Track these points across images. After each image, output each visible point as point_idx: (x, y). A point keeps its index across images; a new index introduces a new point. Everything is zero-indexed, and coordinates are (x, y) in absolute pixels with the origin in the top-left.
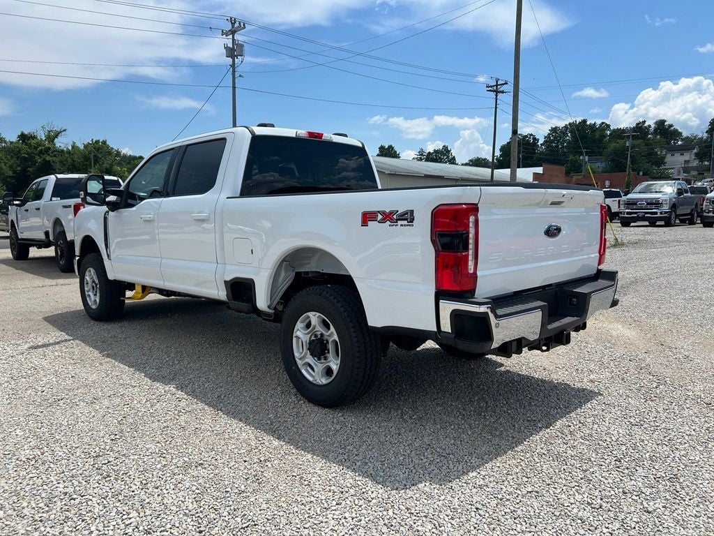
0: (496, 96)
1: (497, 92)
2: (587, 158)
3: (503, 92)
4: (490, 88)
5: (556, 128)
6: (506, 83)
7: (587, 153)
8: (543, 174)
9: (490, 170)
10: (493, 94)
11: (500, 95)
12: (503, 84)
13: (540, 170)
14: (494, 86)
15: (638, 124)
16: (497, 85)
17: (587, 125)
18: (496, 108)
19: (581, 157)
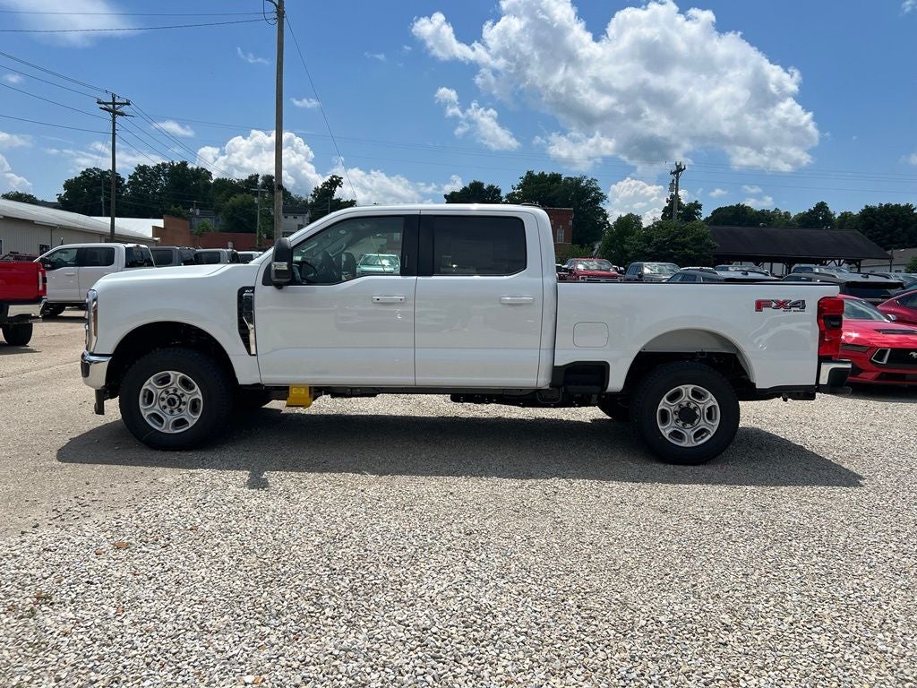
0: (114, 118)
1: (115, 113)
2: (198, 212)
3: (122, 114)
4: (103, 106)
5: (145, 167)
6: (128, 104)
7: (198, 206)
8: (164, 228)
9: (109, 219)
10: (109, 115)
11: (118, 118)
12: (124, 104)
13: (160, 223)
14: (110, 103)
15: (250, 177)
16: (114, 103)
17: (188, 169)
18: (114, 134)
19: (191, 210)
